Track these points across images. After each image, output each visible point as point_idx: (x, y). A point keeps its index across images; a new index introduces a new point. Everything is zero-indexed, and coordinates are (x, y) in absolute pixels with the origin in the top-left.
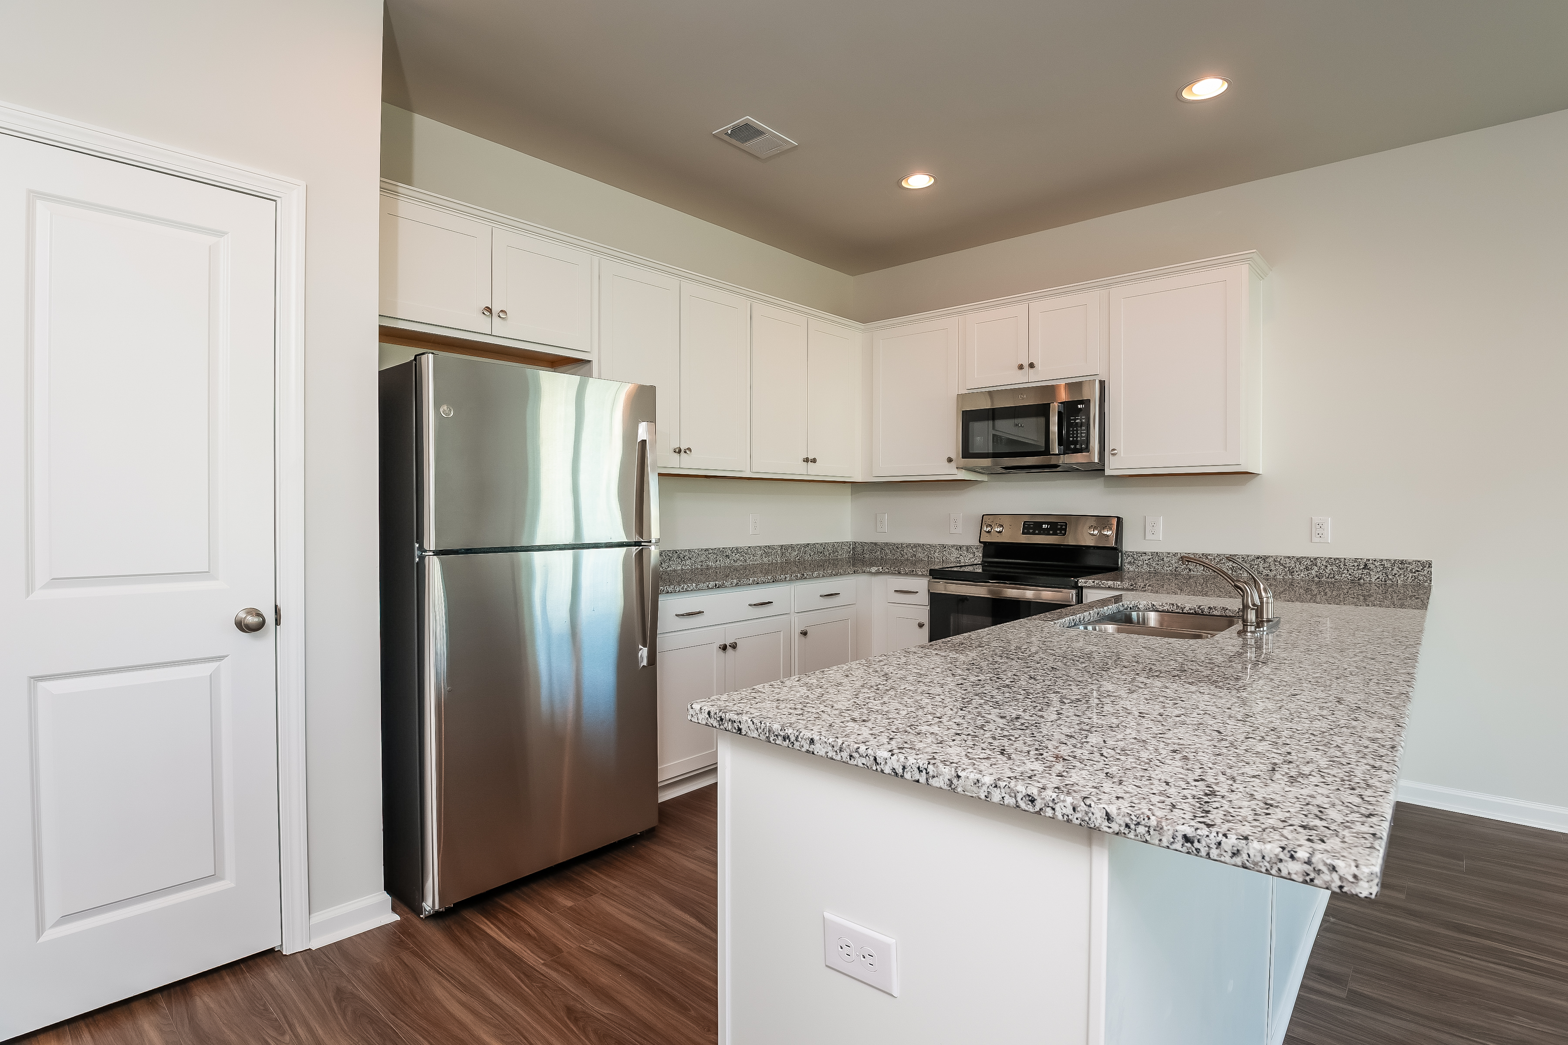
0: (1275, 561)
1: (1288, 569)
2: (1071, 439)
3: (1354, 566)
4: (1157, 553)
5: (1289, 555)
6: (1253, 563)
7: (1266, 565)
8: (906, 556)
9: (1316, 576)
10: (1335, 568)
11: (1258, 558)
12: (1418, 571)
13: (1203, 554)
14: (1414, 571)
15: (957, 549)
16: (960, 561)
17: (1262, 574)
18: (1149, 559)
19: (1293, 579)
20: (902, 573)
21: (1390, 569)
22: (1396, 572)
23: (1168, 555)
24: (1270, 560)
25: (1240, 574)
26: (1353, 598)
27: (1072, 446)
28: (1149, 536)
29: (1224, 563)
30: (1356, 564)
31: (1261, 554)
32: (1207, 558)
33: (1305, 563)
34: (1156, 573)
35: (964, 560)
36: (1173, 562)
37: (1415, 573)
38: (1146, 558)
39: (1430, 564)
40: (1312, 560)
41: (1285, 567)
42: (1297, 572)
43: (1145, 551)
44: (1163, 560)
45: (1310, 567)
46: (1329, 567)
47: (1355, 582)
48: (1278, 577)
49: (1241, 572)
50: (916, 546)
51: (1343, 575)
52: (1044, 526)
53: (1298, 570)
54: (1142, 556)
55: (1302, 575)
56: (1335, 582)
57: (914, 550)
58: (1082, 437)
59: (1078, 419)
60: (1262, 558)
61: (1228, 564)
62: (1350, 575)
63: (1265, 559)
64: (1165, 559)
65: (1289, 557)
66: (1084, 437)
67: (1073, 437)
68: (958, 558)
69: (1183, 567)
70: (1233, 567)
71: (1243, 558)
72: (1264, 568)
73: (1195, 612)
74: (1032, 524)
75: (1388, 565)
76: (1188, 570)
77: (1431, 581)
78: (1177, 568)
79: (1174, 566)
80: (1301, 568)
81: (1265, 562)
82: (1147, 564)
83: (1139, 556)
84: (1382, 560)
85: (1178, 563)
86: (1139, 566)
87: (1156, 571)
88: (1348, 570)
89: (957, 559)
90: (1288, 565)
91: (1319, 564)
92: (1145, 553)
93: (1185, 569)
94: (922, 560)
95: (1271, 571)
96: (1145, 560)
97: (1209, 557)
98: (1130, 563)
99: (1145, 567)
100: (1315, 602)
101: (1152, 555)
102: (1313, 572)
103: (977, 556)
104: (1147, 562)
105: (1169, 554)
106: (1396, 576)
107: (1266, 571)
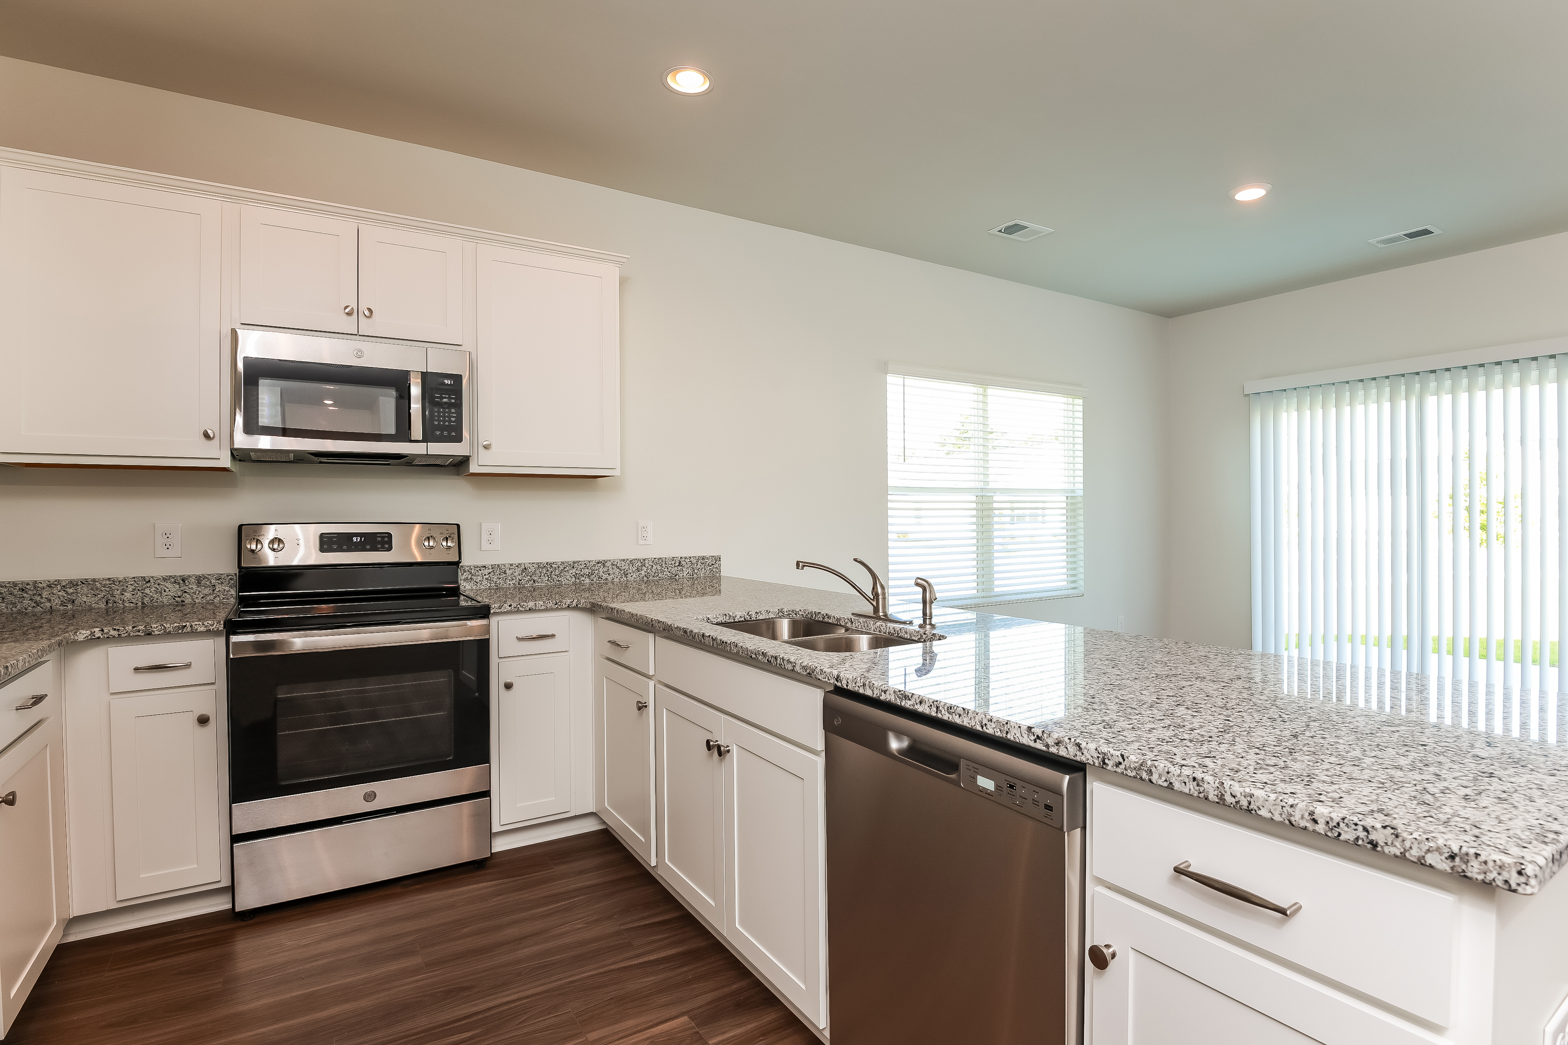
0: (613, 565)
1: (623, 571)
2: (436, 423)
3: (672, 564)
4: (498, 566)
5: (624, 558)
6: (594, 568)
7: (605, 569)
8: (48, 605)
9: (645, 576)
10: (659, 568)
11: (598, 563)
12: (713, 564)
13: (547, 563)
14: (710, 564)
15: (175, 582)
16: (183, 601)
17: (602, 578)
18: (489, 573)
19: (627, 581)
20: (156, 633)
21: (696, 564)
22: (700, 567)
23: (511, 567)
24: (608, 564)
25: (583, 580)
26: (672, 592)
27: (438, 433)
28: (485, 546)
29: (568, 570)
30: (673, 562)
31: (601, 558)
32: (551, 566)
33: (637, 565)
34: (498, 589)
35: (192, 599)
36: (517, 573)
37: (711, 566)
38: (486, 572)
39: (720, 558)
40: (642, 561)
41: (621, 570)
42: (630, 574)
43: (484, 564)
44: (505, 573)
45: (640, 568)
46: (655, 567)
47: (673, 578)
48: (615, 580)
49: (584, 579)
50: (73, 584)
51: (665, 573)
52: (355, 539)
53: (631, 571)
54: (481, 570)
55: (634, 576)
56: (660, 580)
57: (71, 591)
58: (450, 421)
59: (445, 398)
60: (601, 562)
61: (571, 572)
62: (669, 572)
63: (603, 563)
64: (508, 572)
65: (624, 560)
66: (453, 422)
67: (439, 421)
68: (179, 597)
69: (527, 579)
70: (576, 574)
71: (585, 564)
72: (603, 572)
73: (745, 619)
74: (334, 537)
75: (694, 561)
76: (532, 582)
77: (720, 572)
78: (520, 580)
79: (517, 579)
80: (634, 570)
81: (604, 566)
82: (487, 579)
83: (477, 571)
84: (690, 557)
85: (522, 574)
86: (477, 583)
87: (497, 586)
88: (668, 568)
89: (177, 599)
90: (623, 568)
91: (647, 565)
92: (484, 567)
93: (528, 581)
94: (91, 609)
95: (609, 575)
96: (485, 575)
97: (553, 565)
98: (466, 580)
99: (485, 582)
100: (644, 600)
101: (493, 568)
102: (643, 572)
103: (219, 591)
104: (487, 576)
105: (511, 565)
106: (700, 570)
107: (606, 576)
